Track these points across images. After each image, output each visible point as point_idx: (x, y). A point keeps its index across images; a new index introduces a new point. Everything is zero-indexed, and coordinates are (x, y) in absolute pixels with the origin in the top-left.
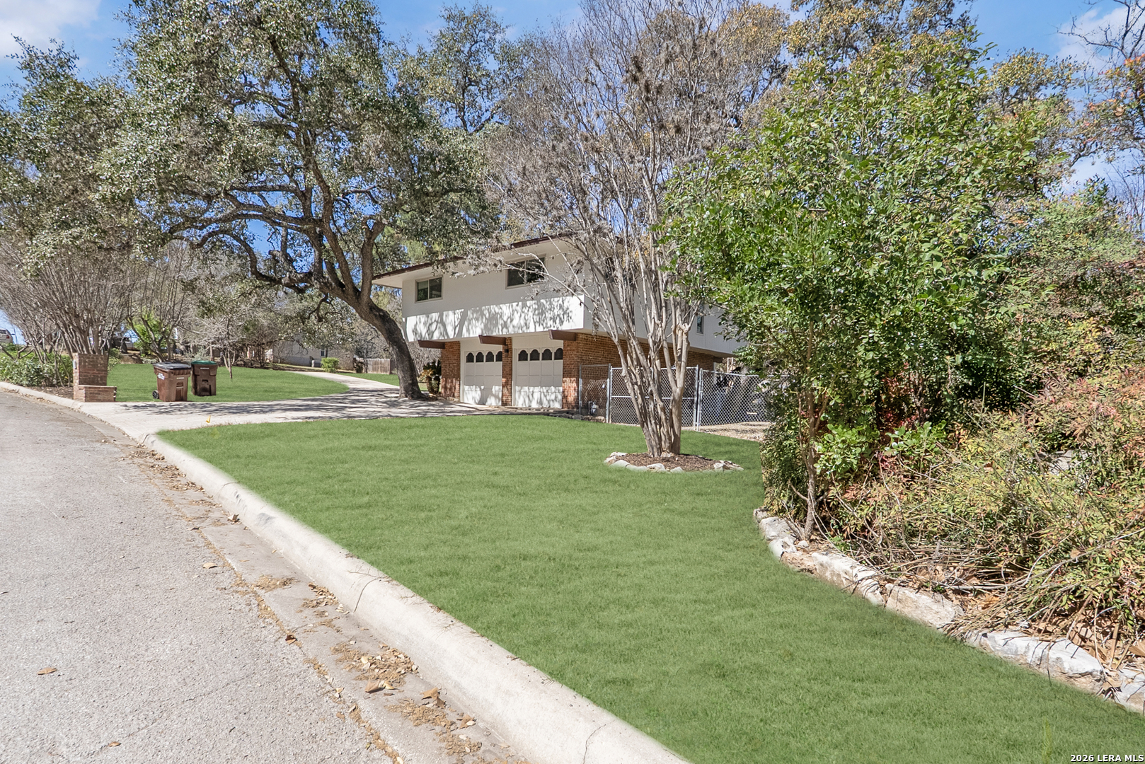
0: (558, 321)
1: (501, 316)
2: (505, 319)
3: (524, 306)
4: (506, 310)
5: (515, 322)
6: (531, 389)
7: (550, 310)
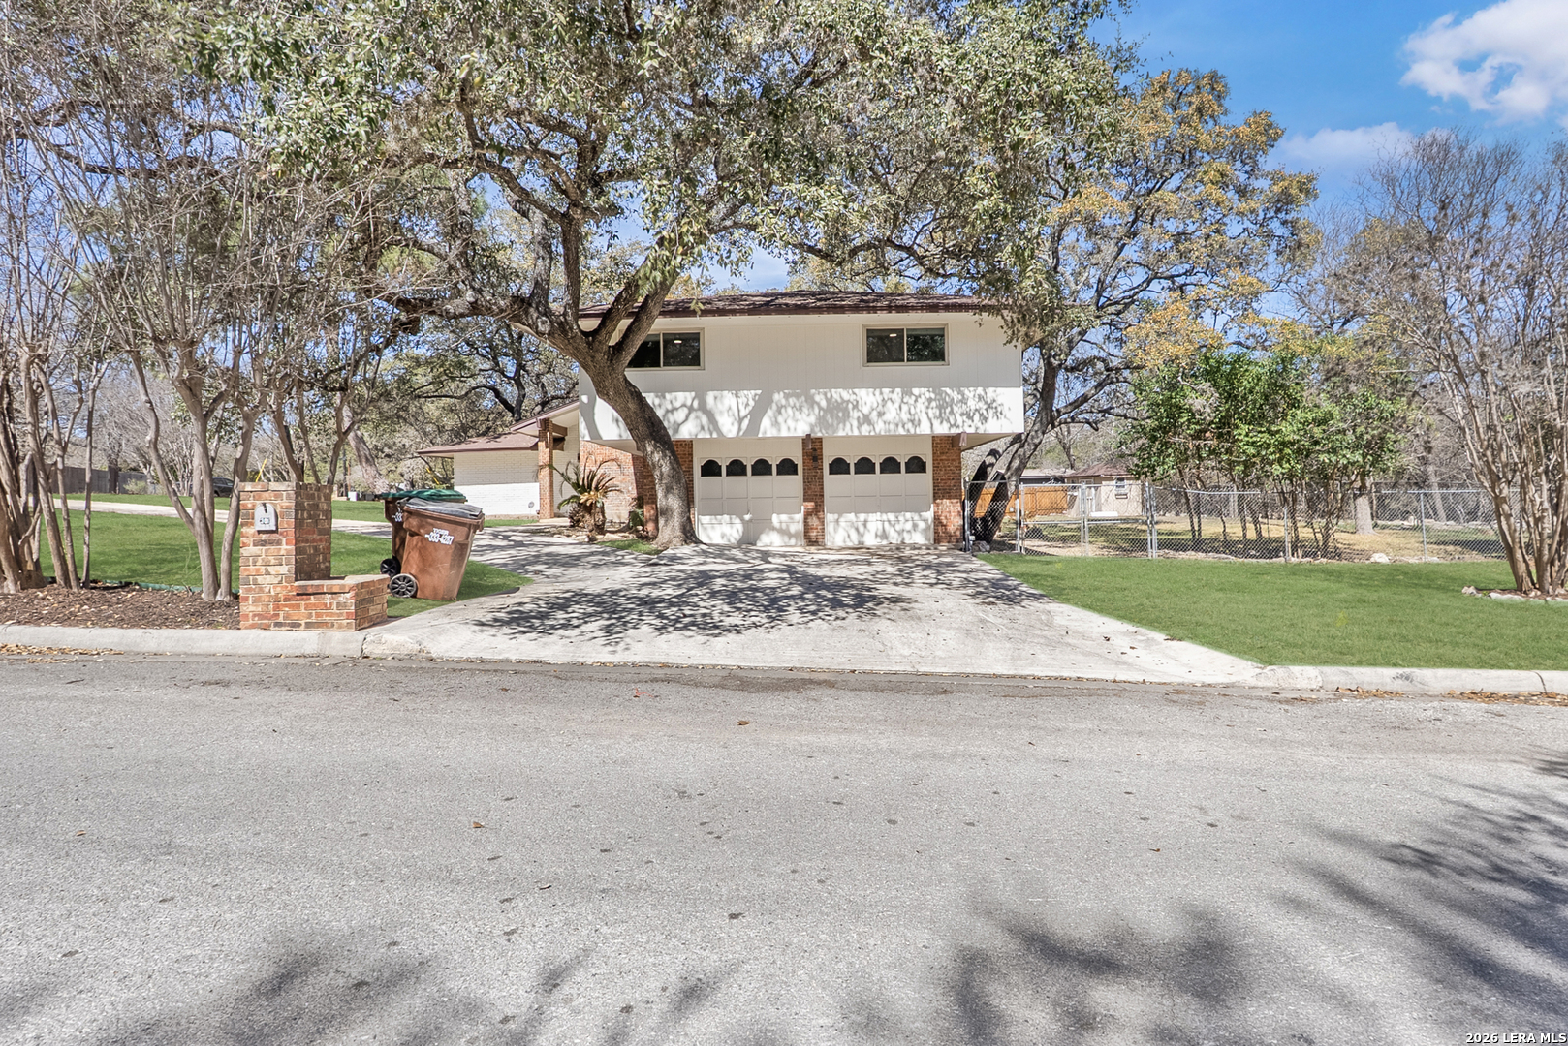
0: (976, 417)
1: (855, 407)
2: (866, 410)
3: (907, 392)
4: (868, 398)
5: (888, 417)
6: (862, 517)
7: (961, 401)
